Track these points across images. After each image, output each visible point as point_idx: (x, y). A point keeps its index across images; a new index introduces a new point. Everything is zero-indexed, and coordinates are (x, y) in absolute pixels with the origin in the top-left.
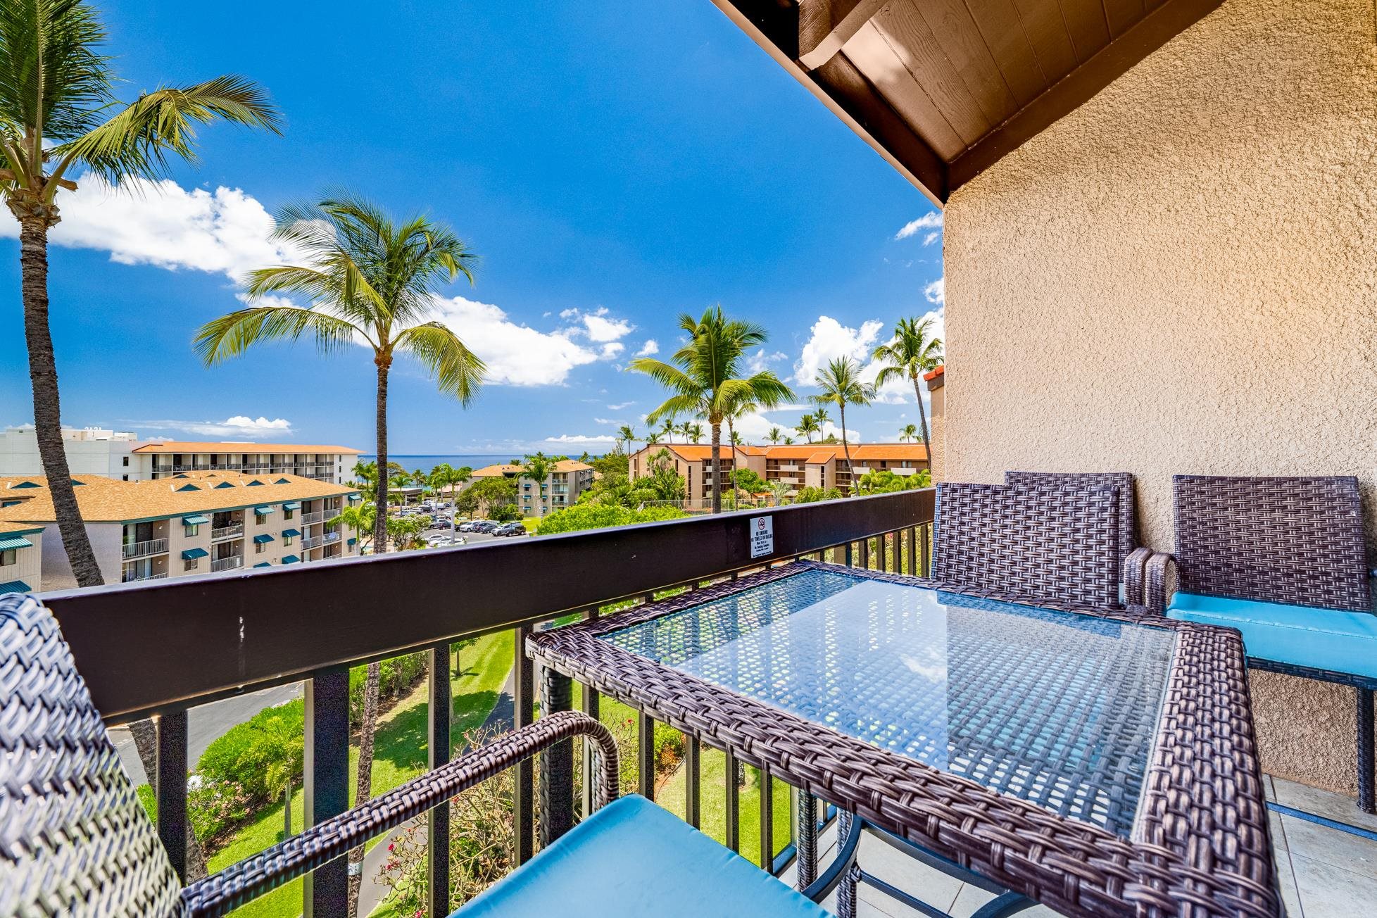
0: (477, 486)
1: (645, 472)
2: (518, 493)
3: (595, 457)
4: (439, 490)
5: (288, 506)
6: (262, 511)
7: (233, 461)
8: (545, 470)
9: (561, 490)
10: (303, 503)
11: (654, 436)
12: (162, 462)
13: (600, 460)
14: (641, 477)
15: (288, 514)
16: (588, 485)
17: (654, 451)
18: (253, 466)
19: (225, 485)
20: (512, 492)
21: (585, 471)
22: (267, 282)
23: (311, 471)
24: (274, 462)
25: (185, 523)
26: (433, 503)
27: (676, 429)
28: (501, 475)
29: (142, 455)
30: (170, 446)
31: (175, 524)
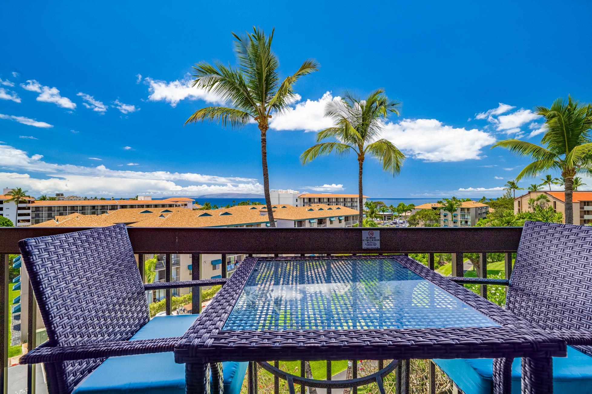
0: (418, 213)
1: (526, 209)
2: (440, 218)
3: (491, 200)
4: (400, 215)
5: (340, 218)
6: (332, 219)
7: (325, 200)
8: (455, 206)
9: (466, 217)
10: (345, 217)
11: (535, 187)
12: (306, 201)
13: (494, 201)
14: (524, 212)
15: (340, 221)
16: (484, 215)
17: (534, 196)
18: (331, 202)
19: (321, 209)
20: (437, 217)
21: (482, 208)
22: (322, 136)
23: (349, 204)
24: (337, 201)
25: (310, 222)
26: (397, 220)
27: (555, 181)
28: (431, 208)
29: (301, 198)
30: (308, 195)
31: (307, 221)
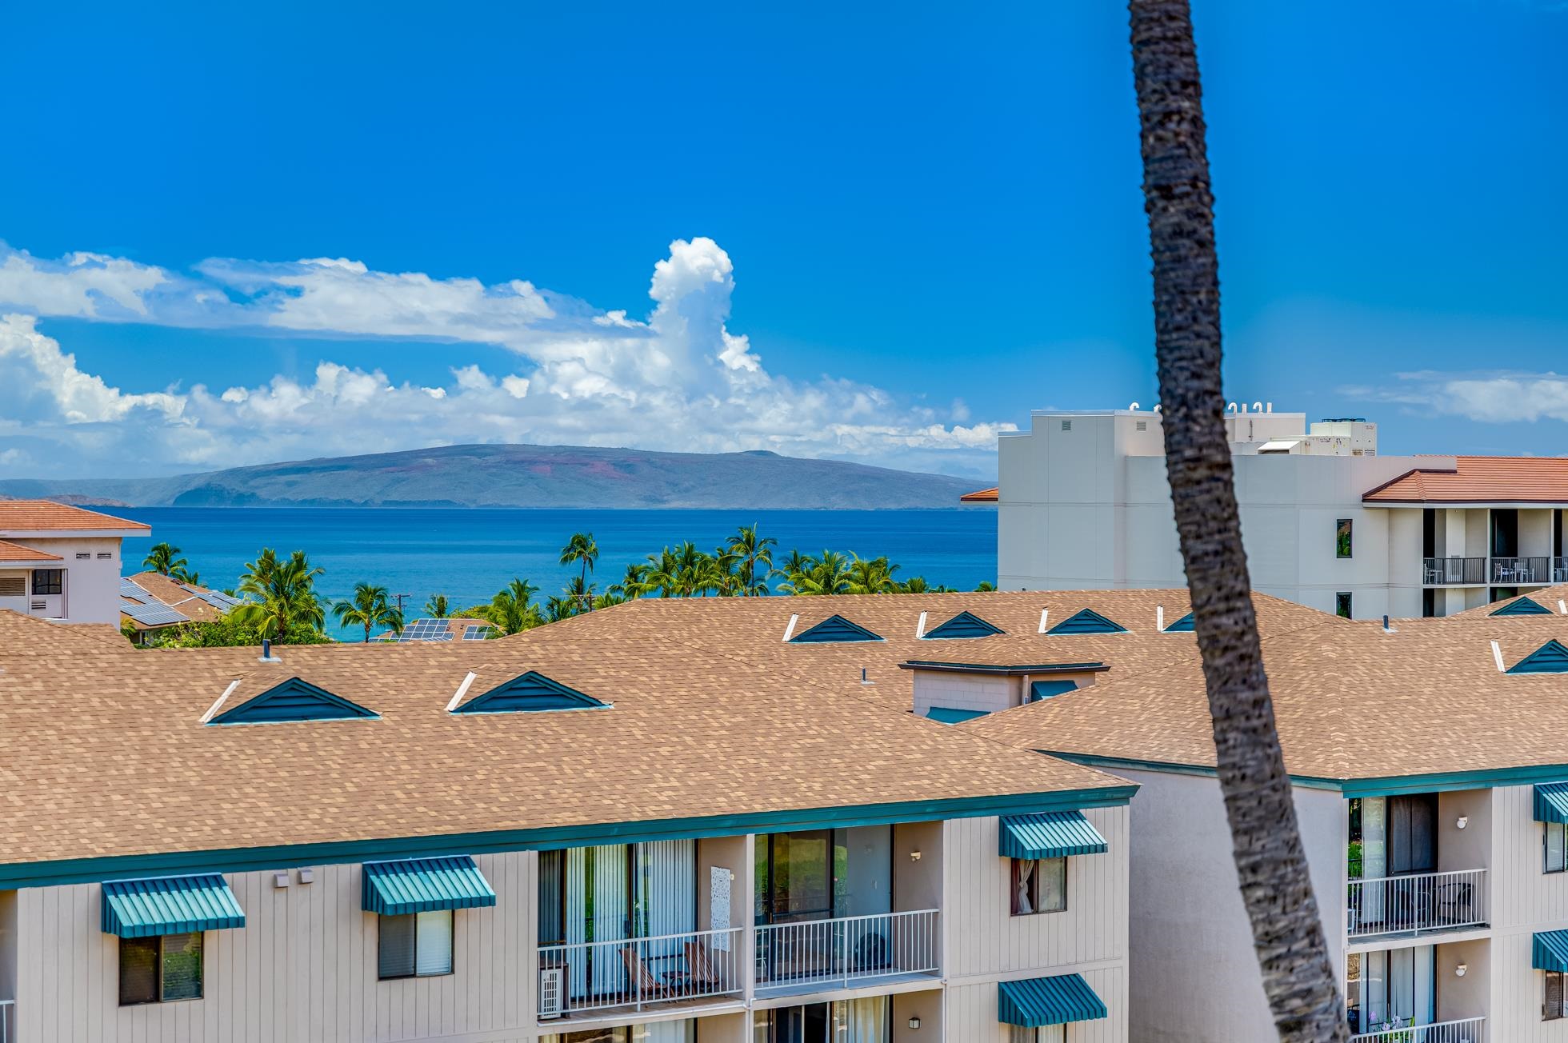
12: (1456, 541)
29: (1392, 510)
